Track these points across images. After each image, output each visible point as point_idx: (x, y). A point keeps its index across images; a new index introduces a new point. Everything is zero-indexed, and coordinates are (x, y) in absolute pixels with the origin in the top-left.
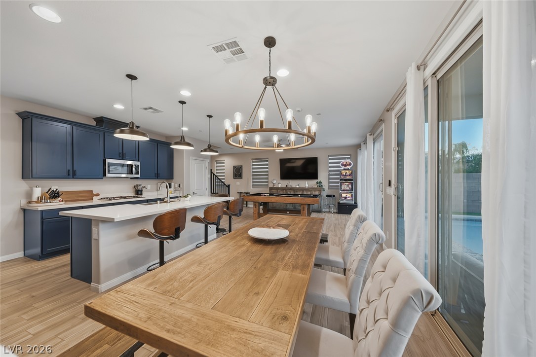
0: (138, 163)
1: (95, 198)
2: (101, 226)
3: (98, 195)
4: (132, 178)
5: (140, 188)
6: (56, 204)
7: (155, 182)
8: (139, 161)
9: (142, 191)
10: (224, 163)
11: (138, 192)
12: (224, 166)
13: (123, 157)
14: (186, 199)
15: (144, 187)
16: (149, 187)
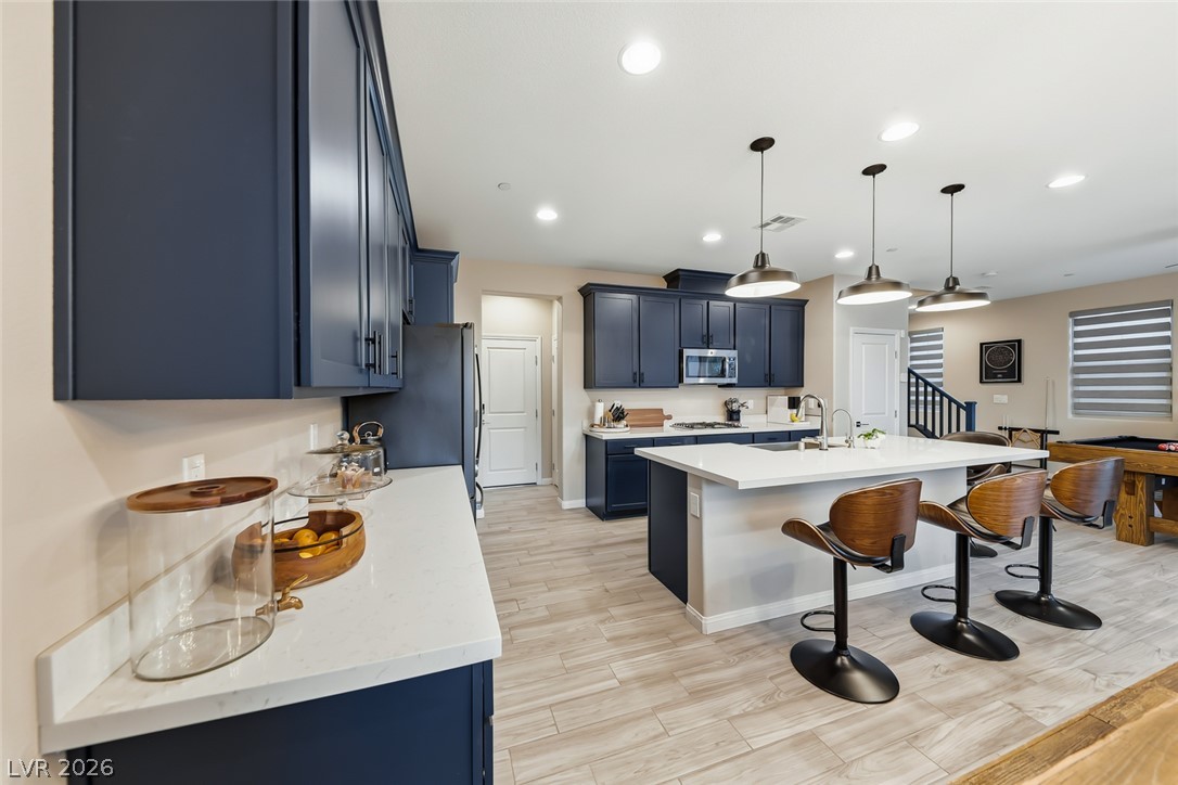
0: (734, 353)
1: (667, 423)
2: (706, 489)
3: (669, 417)
4: (720, 386)
5: (735, 407)
6: (620, 432)
7: (762, 392)
8: (735, 349)
9: (739, 412)
10: (940, 337)
11: (733, 416)
12: (940, 347)
13: (707, 343)
14: (870, 443)
15: (742, 405)
16: (750, 403)
